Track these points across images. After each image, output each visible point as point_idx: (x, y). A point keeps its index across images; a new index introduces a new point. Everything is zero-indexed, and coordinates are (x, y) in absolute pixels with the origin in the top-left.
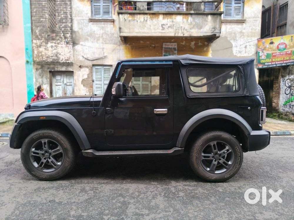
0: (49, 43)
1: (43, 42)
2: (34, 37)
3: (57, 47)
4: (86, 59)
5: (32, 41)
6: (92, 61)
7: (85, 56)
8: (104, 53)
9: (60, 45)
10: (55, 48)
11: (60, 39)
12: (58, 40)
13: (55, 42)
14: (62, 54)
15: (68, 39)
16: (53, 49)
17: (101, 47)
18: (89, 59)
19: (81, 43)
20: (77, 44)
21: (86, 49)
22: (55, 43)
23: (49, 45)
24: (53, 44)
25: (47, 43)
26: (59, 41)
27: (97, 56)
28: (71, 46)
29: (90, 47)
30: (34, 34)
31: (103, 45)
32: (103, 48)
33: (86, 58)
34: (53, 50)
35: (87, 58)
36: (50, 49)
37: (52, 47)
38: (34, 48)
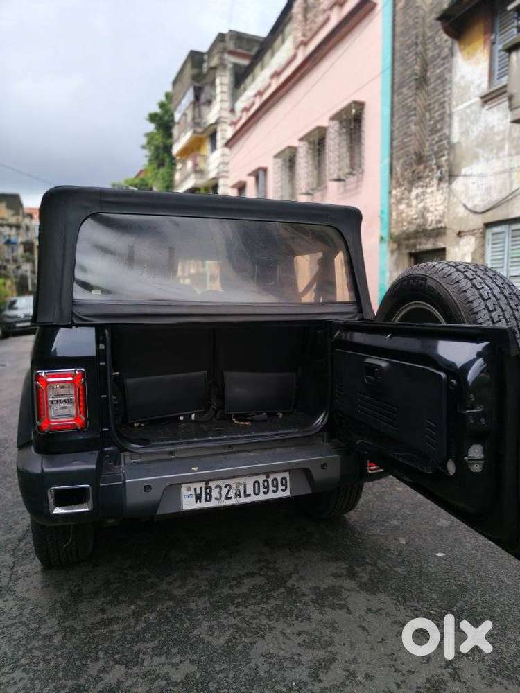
0: (413, 189)
1: (405, 189)
2: (394, 182)
3: (424, 195)
4: (471, 211)
5: (390, 192)
6: (484, 214)
7: (470, 205)
8: (511, 185)
9: (429, 190)
10: (422, 197)
11: (430, 174)
12: (428, 176)
13: (421, 183)
14: (431, 209)
15: (444, 169)
16: (419, 201)
17: (507, 167)
18: (478, 209)
19: (464, 171)
20: (457, 176)
21: (474, 183)
22: (422, 187)
23: (415, 192)
24: (420, 190)
25: (410, 191)
26: (428, 180)
27: (495, 197)
28: (446, 184)
29: (482, 176)
30: (394, 176)
31: (511, 161)
32: (511, 170)
33: (473, 209)
34: (419, 204)
35: (474, 206)
36: (414, 202)
37: (417, 196)
38: (393, 206)
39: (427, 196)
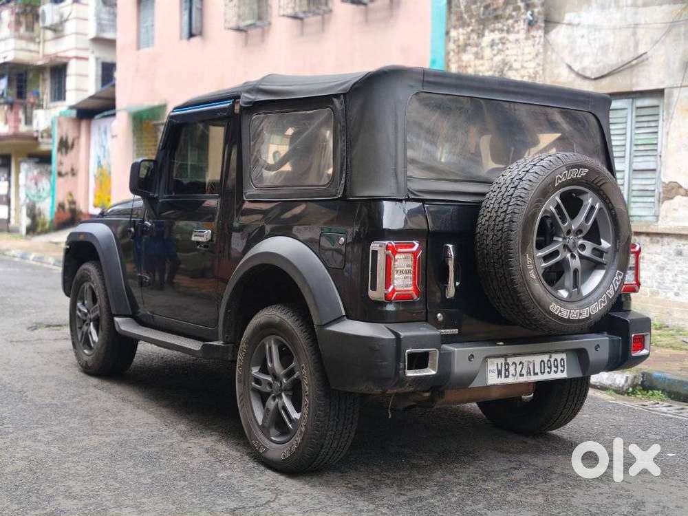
0: (487, 32)
1: (472, 31)
2: (454, 18)
3: (504, 44)
4: (578, 74)
5: (447, 33)
6: (598, 81)
7: (577, 67)
8: (637, 44)
9: (512, 37)
10: (500, 46)
11: (514, 13)
12: (511, 17)
13: (500, 25)
14: (516, 65)
15: (536, 10)
16: (495, 52)
17: (630, 21)
18: (588, 74)
19: (569, 17)
20: (557, 23)
21: (583, 36)
22: (501, 30)
23: (489, 37)
24: (496, 36)
25: (481, 35)
26: (510, 22)
27: (613, 60)
28: (541, 32)
29: (594, 28)
30: (454, 9)
31: (636, 14)
32: (636, 25)
33: (580, 72)
34: (495, 55)
35: (584, 69)
36: (488, 52)
37: (493, 44)
38: (452, 54)
39: (509, 45)
